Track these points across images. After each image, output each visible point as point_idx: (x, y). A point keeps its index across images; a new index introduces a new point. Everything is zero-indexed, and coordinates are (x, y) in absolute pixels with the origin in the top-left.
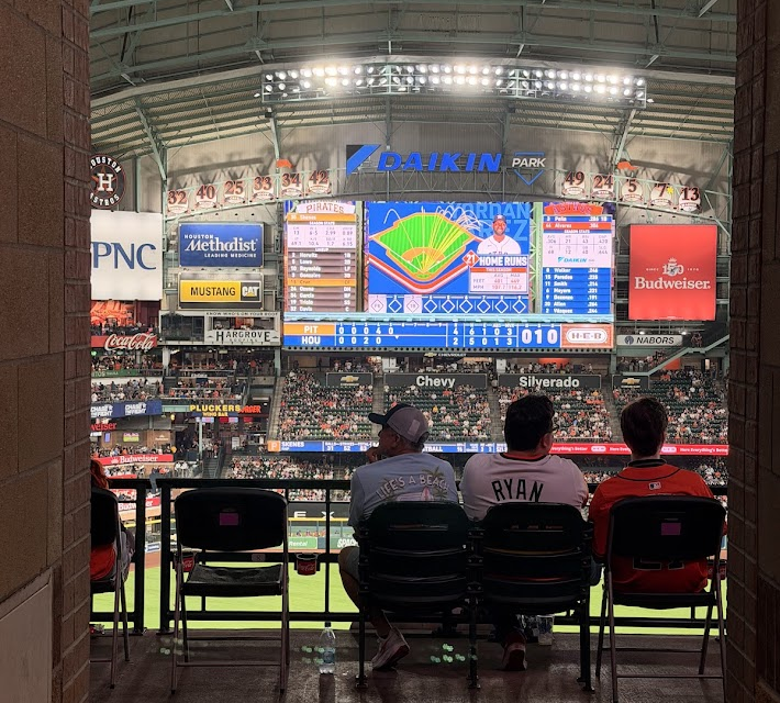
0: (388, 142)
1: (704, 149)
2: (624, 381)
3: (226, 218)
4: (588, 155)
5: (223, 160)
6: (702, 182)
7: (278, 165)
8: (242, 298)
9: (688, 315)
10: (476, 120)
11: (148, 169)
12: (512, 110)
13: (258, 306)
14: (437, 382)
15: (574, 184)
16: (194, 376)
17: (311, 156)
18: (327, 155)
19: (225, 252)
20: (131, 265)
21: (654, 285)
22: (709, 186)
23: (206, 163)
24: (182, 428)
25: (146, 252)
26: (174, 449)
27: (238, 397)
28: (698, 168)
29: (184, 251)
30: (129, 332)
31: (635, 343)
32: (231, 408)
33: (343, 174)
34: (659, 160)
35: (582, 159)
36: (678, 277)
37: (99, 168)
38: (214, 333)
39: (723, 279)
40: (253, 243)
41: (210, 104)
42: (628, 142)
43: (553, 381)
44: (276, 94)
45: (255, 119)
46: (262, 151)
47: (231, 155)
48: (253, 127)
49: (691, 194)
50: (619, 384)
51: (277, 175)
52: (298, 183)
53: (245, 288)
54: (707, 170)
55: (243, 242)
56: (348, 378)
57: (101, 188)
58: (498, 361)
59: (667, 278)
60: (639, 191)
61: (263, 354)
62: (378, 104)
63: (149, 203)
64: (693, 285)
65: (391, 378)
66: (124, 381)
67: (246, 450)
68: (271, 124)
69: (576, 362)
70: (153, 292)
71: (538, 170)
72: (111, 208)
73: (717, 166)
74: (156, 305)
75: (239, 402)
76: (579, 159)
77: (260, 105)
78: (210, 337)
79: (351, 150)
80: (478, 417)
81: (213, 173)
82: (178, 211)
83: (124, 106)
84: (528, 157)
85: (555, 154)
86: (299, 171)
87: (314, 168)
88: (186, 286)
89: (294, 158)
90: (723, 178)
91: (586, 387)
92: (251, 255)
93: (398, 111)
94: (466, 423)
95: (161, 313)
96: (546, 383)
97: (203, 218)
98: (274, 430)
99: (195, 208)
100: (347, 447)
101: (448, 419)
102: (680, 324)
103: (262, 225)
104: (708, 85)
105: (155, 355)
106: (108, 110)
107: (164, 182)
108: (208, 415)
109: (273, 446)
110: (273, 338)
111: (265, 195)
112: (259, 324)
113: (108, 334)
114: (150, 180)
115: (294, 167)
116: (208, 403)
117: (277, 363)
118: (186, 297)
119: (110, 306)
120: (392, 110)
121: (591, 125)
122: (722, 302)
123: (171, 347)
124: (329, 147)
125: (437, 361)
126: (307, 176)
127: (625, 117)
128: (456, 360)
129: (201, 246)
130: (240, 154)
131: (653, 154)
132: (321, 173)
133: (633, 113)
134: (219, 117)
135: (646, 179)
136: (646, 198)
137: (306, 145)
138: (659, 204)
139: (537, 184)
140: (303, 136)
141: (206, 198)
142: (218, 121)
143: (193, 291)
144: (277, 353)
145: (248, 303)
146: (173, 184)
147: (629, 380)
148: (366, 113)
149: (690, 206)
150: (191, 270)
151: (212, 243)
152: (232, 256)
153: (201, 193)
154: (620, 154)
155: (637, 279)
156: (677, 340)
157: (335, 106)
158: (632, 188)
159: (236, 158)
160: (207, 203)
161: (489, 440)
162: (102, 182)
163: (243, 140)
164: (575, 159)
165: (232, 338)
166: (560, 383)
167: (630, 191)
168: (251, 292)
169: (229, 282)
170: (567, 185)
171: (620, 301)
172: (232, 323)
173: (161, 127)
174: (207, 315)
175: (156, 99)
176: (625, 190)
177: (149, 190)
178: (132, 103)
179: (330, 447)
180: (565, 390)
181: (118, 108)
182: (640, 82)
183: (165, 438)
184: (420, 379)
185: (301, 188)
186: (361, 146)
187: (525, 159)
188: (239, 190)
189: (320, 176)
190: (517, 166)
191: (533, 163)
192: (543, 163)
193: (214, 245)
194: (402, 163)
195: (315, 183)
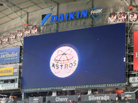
4: (121, 6)
5: (13, 27)
17: (36, 21)
19: (9, 58)
23: (9, 29)
31: (136, 81)
35: (119, 8)
40: (17, 53)
43: (100, 97)
47: (15, 25)
51: (24, 29)
53: (14, 69)
55: (14, 53)
56: (36, 99)
71: (100, 14)
79: (43, 17)
84: (96, 9)
85: (110, 8)
92: (16, 58)
96: (98, 98)
103: (20, 47)
126: (31, 28)
129: (4, 56)
143: (1, 72)
147: (127, 96)
152: (11, 59)
155: (136, 53)
158: (132, 16)
159: (17, 26)
160: (5, 41)
164: (117, 9)
165: (6, 87)
166: (102, 98)
167: (132, 17)
168: (16, 70)
169: (10, 68)
184: (57, 99)
185: (29, 32)
186: (46, 15)
187: (95, 11)
188: (13, 36)
189: (34, 27)
190: (92, 13)
191: (98, 12)
192: (101, 11)
193: (7, 55)
194: (58, 19)
195: (33, 30)
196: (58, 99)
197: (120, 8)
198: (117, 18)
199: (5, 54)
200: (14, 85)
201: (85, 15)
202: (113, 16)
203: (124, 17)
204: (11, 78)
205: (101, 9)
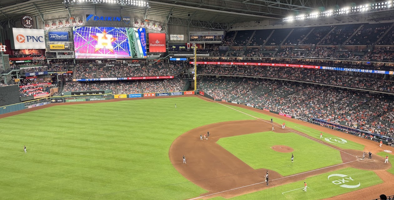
0: (96, 14)
1: (162, 17)
3: (59, 30)
4: (139, 18)
5: (57, 17)
6: (162, 24)
7: (71, 19)
8: (65, 48)
9: (161, 51)
10: (114, 10)
11: (39, 19)
12: (122, 8)
13: (69, 50)
14: (110, 65)
15: (137, 24)
16: (55, 66)
17: (78, 17)
18: (82, 17)
19: (60, 38)
20: (37, 41)
21: (154, 45)
22: (163, 25)
23: (53, 18)
24: (53, 77)
25: (40, 38)
26: (52, 81)
27: (66, 70)
28: (161, 22)
29: (50, 37)
30: (38, 56)
31: (151, 57)
32: (64, 72)
33: (86, 21)
34: (153, 20)
36: (159, 44)
37: (26, 19)
38: (59, 56)
39: (167, 44)
40: (66, 36)
41: (52, 4)
42: (147, 16)
44: (67, 3)
45: (64, 8)
46: (66, 15)
47: (59, 16)
48: (64, 10)
49: (160, 27)
50: (148, 65)
51: (71, 21)
52: (75, 23)
53: (65, 46)
54: (163, 22)
55: (64, 36)
56: (91, 65)
57: (27, 23)
58: (123, 61)
59: (156, 44)
60: (150, 26)
61: (71, 60)
62: (92, 5)
63: (40, 27)
64: (162, 45)
65: (100, 65)
66: (38, 67)
67: (69, 81)
68: (68, 9)
69: (140, 61)
70: (43, 46)
71: (129, 21)
72: (31, 28)
73: (165, 21)
74: (44, 50)
75: (66, 71)
77: (64, 5)
78: (58, 57)
79: (87, 16)
80: (120, 72)
81: (55, 20)
82: (47, 29)
83: (30, 5)
84: (126, 18)
85: (132, 18)
86: (76, 20)
87: (79, 19)
88: (51, 46)
89: (74, 17)
90: (166, 24)
91: (142, 66)
92: (66, 39)
93: (97, 7)
94: (117, 74)
95: (46, 52)
96: (133, 65)
97: (54, 30)
98: (74, 77)
99: (51, 28)
100: (91, 80)
101: (113, 73)
102: (159, 53)
104: (161, 5)
105: (45, 60)
106: (26, 5)
107: (43, 22)
108: (59, 74)
109: (74, 80)
110: (73, 57)
111: (68, 25)
112: (69, 54)
113: (33, 57)
114: (40, 22)
115: (74, 19)
116: (59, 71)
117: (75, 62)
118: (51, 48)
119: (33, 51)
120: (95, 7)
121: (139, 12)
122: (167, 49)
123: (49, 59)
124: (82, 15)
125: (110, 61)
126: (78, 21)
127: (146, 10)
128: (114, 61)
129: (54, 37)
130: (61, 16)
131: (152, 18)
132: (81, 21)
133: (147, 10)
134: (55, 7)
135: (151, 24)
136: (151, 27)
137: (77, 14)
138: (154, 29)
139: (129, 24)
140: (76, 12)
141: (54, 26)
142: (55, 8)
143: (53, 47)
144: (74, 60)
145: (66, 49)
146: (46, 23)
147: (150, 64)
148: (90, 7)
149: (160, 29)
150: (52, 42)
151: (56, 36)
152: (62, 39)
153: (53, 25)
154: (145, 18)
155: (151, 44)
156: (159, 56)
157: (82, 6)
159: (60, 17)
160: (54, 27)
161: (122, 77)
162: (27, 22)
163: (61, 13)
164: (136, 18)
165: (63, 57)
166: (136, 65)
168: (67, 47)
169: (61, 45)
170: (135, 24)
171: (148, 48)
172: (64, 54)
173: (41, 9)
174: (57, 52)
175: (38, 3)
176: (147, 26)
177: (40, 24)
178: (32, 4)
179: (87, 80)
180: (137, 66)
181: (29, 5)
182: (148, 3)
183: (49, 79)
184: (107, 65)
185: (76, 24)
188: (62, 24)
190: (124, 20)
193: (57, 37)
195: (80, 23)
199: (55, 35)
200: (71, 56)
205: (130, 19)
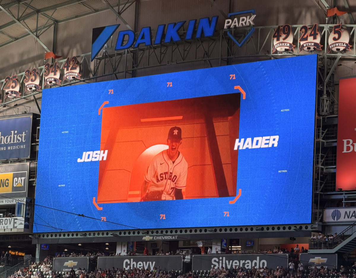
2: (311, 260)
4: (309, 8)
5: (16, 60)
7: (46, 57)
8: (14, 189)
15: (281, 40)
17: (78, 46)
19: (4, 145)
31: (342, 219)
35: (304, 13)
40: (24, 134)
43: (242, 262)
47: (22, 55)
51: (44, 67)
53: (16, 179)
55: (17, 134)
56: (70, 263)
71: (250, 30)
76: (300, 13)
79: (96, 33)
84: (239, 16)
85: (278, 13)
92: (22, 147)
96: (236, 264)
103: (31, 117)
110: (20, 224)
140: (73, 28)
147: (316, 260)
152: (9, 148)
155: (345, 141)
158: (336, 36)
159: (25, 57)
164: (296, 14)
166: (249, 265)
167: (335, 39)
168: (20, 182)
169: (3, 176)
170: (275, 42)
184: (127, 262)
186: (103, 28)
187: (236, 19)
188: (14, 84)
189: (71, 63)
190: (229, 27)
191: (243, 22)
192: (253, 21)
194: (135, 40)
195: (67, 70)
196: (130, 265)
197: (306, 12)
198: (295, 41)
200: (15, 223)
201: (209, 32)
202: (284, 36)
203: (315, 38)
204: (7, 203)
205: (253, 17)
